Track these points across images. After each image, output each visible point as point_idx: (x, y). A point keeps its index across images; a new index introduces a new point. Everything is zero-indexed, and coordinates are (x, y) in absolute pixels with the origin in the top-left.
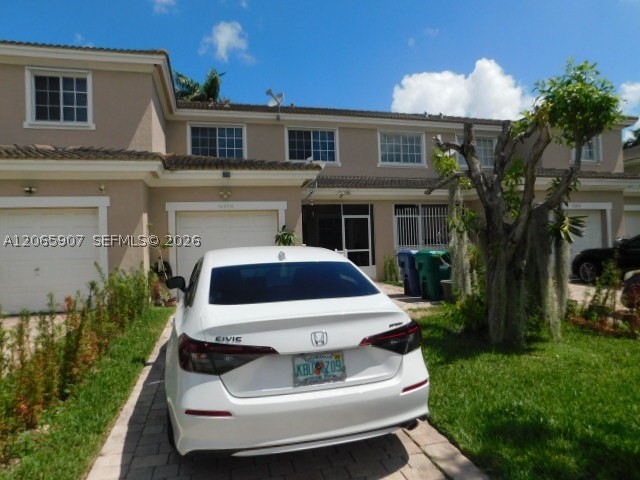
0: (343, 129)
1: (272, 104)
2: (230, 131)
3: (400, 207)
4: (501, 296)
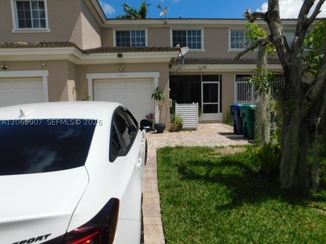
0: (207, 28)
1: (162, 14)
2: (138, 32)
3: (239, 77)
4: (293, 148)
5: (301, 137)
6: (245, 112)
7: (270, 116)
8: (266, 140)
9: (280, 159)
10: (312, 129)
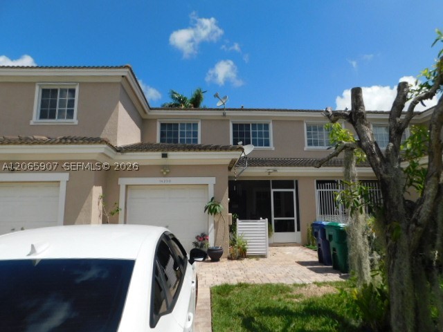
0: (276, 121)
1: (219, 104)
2: (189, 125)
3: (321, 183)
4: (405, 293)
5: (414, 277)
6: (331, 233)
7: (367, 243)
8: (366, 279)
9: (389, 307)
10: (427, 265)
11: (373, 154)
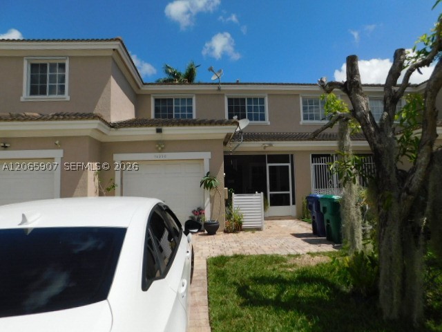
0: (271, 95)
1: (214, 78)
2: (183, 100)
3: (316, 157)
4: (393, 259)
5: (403, 244)
6: (326, 205)
7: (360, 213)
8: (357, 246)
9: (378, 274)
10: (416, 231)
11: (367, 124)
